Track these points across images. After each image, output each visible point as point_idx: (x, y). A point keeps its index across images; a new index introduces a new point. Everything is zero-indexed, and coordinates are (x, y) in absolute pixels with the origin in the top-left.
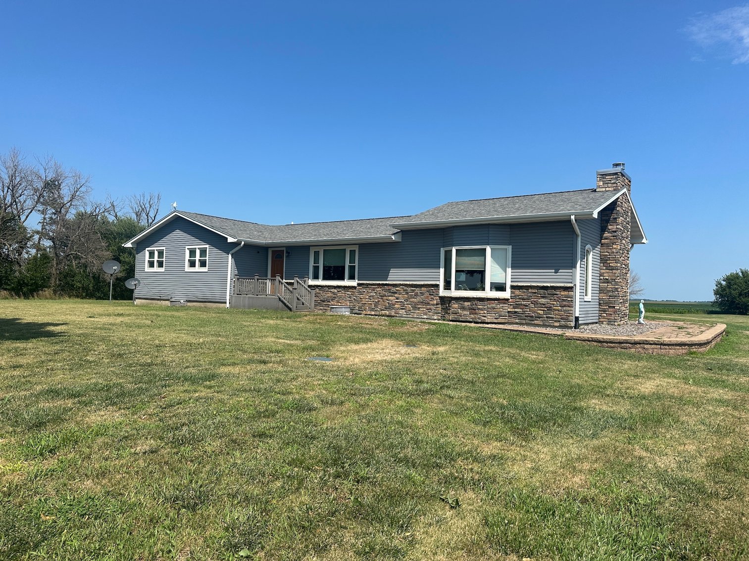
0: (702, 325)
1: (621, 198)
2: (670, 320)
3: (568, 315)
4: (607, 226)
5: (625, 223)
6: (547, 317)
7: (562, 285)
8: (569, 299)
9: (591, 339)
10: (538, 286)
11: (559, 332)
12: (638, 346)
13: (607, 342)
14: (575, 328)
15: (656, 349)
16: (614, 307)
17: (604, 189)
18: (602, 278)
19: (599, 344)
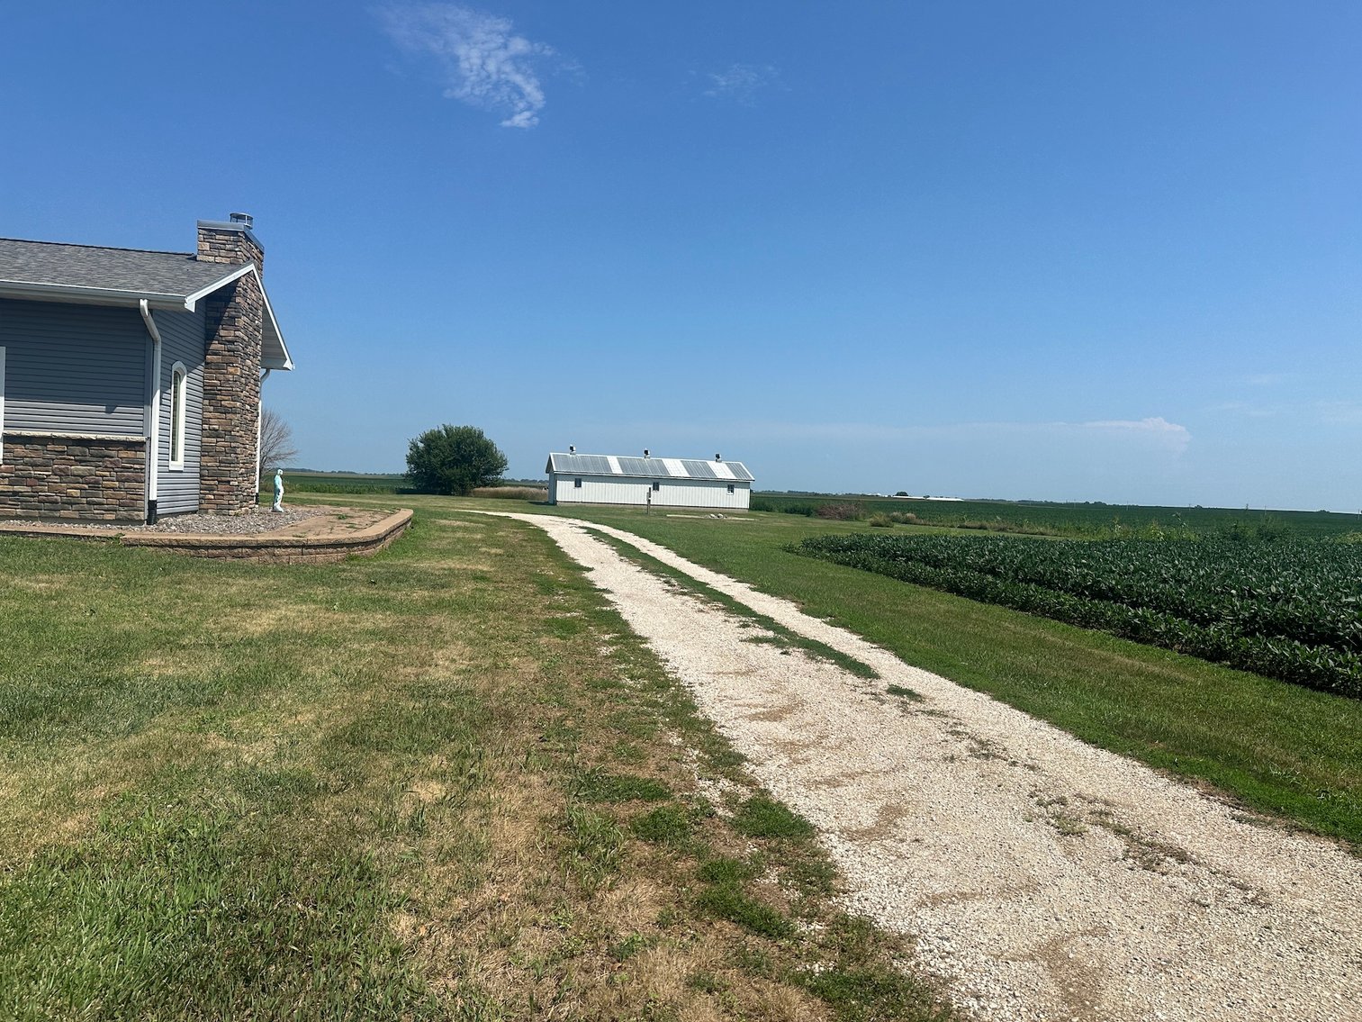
0: (376, 512)
1: (243, 280)
2: (330, 504)
3: (135, 497)
4: (217, 330)
5: (251, 329)
6: (88, 503)
7: (122, 437)
8: (136, 466)
9: (175, 544)
10: (68, 439)
11: (112, 531)
12: (263, 551)
13: (207, 548)
14: (149, 523)
15: (295, 554)
16: (229, 482)
17: (211, 259)
18: (206, 426)
19: (192, 552)
